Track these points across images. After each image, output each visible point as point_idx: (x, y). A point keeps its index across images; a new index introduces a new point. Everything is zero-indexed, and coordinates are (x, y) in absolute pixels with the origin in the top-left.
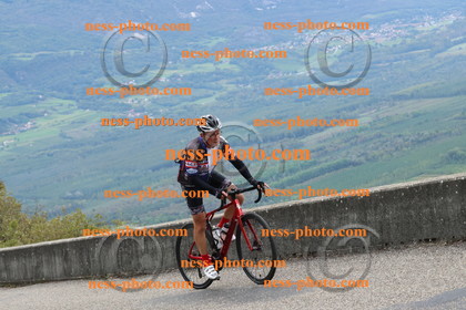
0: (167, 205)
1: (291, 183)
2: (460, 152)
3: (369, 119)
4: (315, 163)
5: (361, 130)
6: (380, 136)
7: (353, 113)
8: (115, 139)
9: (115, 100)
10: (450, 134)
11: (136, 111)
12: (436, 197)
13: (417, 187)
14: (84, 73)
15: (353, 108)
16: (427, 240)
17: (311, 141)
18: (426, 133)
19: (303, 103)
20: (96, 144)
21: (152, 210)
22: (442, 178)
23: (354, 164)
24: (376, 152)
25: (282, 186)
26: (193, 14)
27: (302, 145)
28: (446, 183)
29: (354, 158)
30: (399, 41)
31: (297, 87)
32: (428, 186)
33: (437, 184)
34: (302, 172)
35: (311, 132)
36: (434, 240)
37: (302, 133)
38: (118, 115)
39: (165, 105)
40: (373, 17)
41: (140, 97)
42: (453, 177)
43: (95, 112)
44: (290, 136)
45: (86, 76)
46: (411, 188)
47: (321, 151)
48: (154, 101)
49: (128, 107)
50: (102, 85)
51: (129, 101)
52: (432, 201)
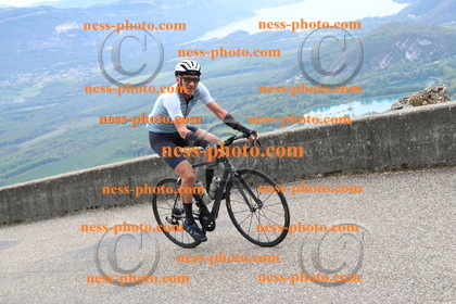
1: (12, 174)
2: (124, 150)
4: (28, 161)
5: (59, 137)
6: (71, 141)
7: (51, 127)
10: (116, 138)
15: (52, 124)
17: (25, 146)
18: (101, 138)
19: (19, 121)
23: (55, 160)
24: (70, 152)
25: (7, 177)
27: (19, 149)
28: (102, 170)
29: (55, 156)
30: (81, 79)
31: (14, 111)
34: (20, 167)
35: (25, 140)
37: (19, 141)
40: (63, 63)
44: (11, 143)
47: (32, 152)
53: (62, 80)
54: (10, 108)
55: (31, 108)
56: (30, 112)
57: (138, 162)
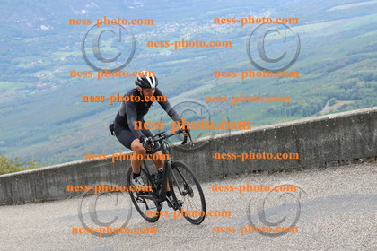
0: (67, 150)
2: (276, 109)
3: (211, 86)
5: (205, 94)
7: (199, 82)
8: (28, 103)
9: (28, 75)
10: (268, 95)
11: (43, 82)
12: (261, 141)
13: (247, 134)
14: (4, 54)
15: (200, 78)
16: (255, 172)
18: (252, 95)
19: (164, 75)
20: (14, 106)
21: (56, 153)
22: (264, 127)
26: (84, 12)
30: (231, 30)
31: (159, 64)
32: (255, 133)
33: (261, 132)
36: (259, 171)
38: (30, 85)
39: (64, 78)
41: (46, 72)
42: (272, 126)
43: (13, 83)
45: (6, 57)
46: (243, 135)
48: (57, 75)
49: (38, 79)
50: (17, 63)
51: (38, 74)
52: (258, 144)
53: (211, 31)
54: (155, 61)
55: (177, 62)
56: (176, 65)
57: (308, 123)
